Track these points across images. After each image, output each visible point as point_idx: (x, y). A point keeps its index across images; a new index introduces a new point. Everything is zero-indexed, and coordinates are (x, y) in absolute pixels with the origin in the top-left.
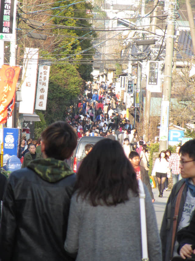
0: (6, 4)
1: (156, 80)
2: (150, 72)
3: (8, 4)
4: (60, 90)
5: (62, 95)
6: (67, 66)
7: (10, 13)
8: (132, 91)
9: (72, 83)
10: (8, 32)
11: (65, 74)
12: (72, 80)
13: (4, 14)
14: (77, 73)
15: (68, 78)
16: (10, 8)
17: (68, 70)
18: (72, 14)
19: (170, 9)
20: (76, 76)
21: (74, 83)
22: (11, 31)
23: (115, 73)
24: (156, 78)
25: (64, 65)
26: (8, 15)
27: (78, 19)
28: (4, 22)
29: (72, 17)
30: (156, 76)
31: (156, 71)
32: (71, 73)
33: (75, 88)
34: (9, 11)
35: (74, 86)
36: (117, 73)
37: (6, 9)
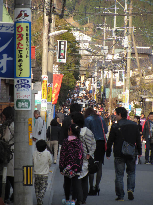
0: (62, 45)
1: (122, 80)
2: (119, 76)
3: (63, 44)
4: (65, 85)
5: (66, 88)
6: (68, 73)
7: (64, 49)
8: (99, 85)
9: (71, 82)
10: (63, 58)
11: (67, 78)
12: (71, 80)
13: (61, 49)
14: (73, 77)
15: (69, 79)
16: (64, 46)
17: (69, 75)
18: (69, 46)
19: (129, 44)
20: (73, 78)
21: (72, 82)
22: (64, 58)
23: (85, 76)
24: (122, 79)
25: (67, 73)
26: (63, 50)
27: (72, 49)
28: (61, 54)
29: (69, 48)
30: (122, 78)
31: (122, 75)
32: (70, 77)
33: (73, 84)
34: (63, 48)
35: (72, 83)
36: (86, 76)
37: (62, 47)
